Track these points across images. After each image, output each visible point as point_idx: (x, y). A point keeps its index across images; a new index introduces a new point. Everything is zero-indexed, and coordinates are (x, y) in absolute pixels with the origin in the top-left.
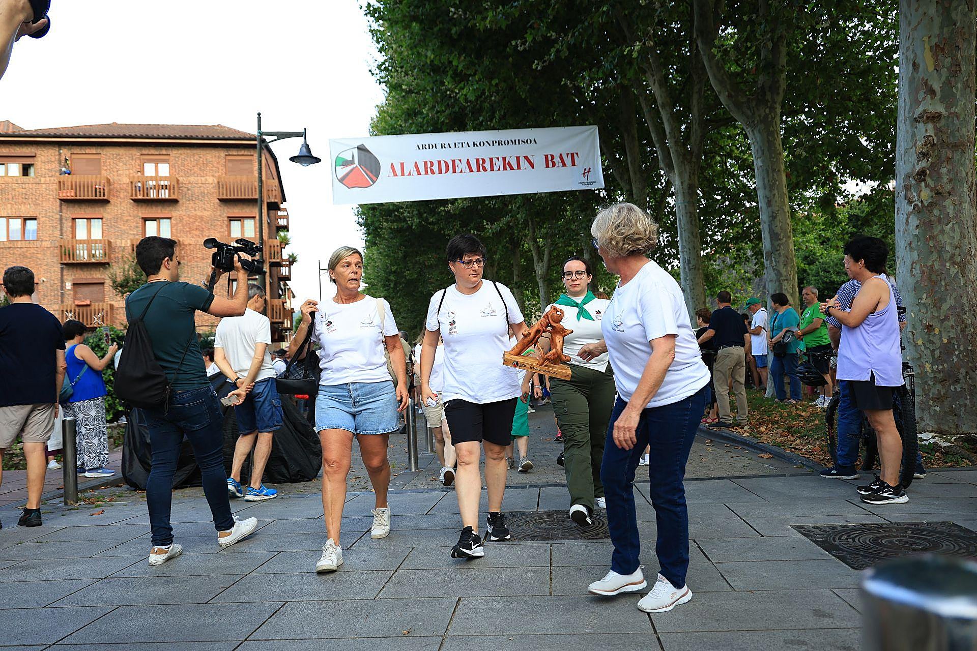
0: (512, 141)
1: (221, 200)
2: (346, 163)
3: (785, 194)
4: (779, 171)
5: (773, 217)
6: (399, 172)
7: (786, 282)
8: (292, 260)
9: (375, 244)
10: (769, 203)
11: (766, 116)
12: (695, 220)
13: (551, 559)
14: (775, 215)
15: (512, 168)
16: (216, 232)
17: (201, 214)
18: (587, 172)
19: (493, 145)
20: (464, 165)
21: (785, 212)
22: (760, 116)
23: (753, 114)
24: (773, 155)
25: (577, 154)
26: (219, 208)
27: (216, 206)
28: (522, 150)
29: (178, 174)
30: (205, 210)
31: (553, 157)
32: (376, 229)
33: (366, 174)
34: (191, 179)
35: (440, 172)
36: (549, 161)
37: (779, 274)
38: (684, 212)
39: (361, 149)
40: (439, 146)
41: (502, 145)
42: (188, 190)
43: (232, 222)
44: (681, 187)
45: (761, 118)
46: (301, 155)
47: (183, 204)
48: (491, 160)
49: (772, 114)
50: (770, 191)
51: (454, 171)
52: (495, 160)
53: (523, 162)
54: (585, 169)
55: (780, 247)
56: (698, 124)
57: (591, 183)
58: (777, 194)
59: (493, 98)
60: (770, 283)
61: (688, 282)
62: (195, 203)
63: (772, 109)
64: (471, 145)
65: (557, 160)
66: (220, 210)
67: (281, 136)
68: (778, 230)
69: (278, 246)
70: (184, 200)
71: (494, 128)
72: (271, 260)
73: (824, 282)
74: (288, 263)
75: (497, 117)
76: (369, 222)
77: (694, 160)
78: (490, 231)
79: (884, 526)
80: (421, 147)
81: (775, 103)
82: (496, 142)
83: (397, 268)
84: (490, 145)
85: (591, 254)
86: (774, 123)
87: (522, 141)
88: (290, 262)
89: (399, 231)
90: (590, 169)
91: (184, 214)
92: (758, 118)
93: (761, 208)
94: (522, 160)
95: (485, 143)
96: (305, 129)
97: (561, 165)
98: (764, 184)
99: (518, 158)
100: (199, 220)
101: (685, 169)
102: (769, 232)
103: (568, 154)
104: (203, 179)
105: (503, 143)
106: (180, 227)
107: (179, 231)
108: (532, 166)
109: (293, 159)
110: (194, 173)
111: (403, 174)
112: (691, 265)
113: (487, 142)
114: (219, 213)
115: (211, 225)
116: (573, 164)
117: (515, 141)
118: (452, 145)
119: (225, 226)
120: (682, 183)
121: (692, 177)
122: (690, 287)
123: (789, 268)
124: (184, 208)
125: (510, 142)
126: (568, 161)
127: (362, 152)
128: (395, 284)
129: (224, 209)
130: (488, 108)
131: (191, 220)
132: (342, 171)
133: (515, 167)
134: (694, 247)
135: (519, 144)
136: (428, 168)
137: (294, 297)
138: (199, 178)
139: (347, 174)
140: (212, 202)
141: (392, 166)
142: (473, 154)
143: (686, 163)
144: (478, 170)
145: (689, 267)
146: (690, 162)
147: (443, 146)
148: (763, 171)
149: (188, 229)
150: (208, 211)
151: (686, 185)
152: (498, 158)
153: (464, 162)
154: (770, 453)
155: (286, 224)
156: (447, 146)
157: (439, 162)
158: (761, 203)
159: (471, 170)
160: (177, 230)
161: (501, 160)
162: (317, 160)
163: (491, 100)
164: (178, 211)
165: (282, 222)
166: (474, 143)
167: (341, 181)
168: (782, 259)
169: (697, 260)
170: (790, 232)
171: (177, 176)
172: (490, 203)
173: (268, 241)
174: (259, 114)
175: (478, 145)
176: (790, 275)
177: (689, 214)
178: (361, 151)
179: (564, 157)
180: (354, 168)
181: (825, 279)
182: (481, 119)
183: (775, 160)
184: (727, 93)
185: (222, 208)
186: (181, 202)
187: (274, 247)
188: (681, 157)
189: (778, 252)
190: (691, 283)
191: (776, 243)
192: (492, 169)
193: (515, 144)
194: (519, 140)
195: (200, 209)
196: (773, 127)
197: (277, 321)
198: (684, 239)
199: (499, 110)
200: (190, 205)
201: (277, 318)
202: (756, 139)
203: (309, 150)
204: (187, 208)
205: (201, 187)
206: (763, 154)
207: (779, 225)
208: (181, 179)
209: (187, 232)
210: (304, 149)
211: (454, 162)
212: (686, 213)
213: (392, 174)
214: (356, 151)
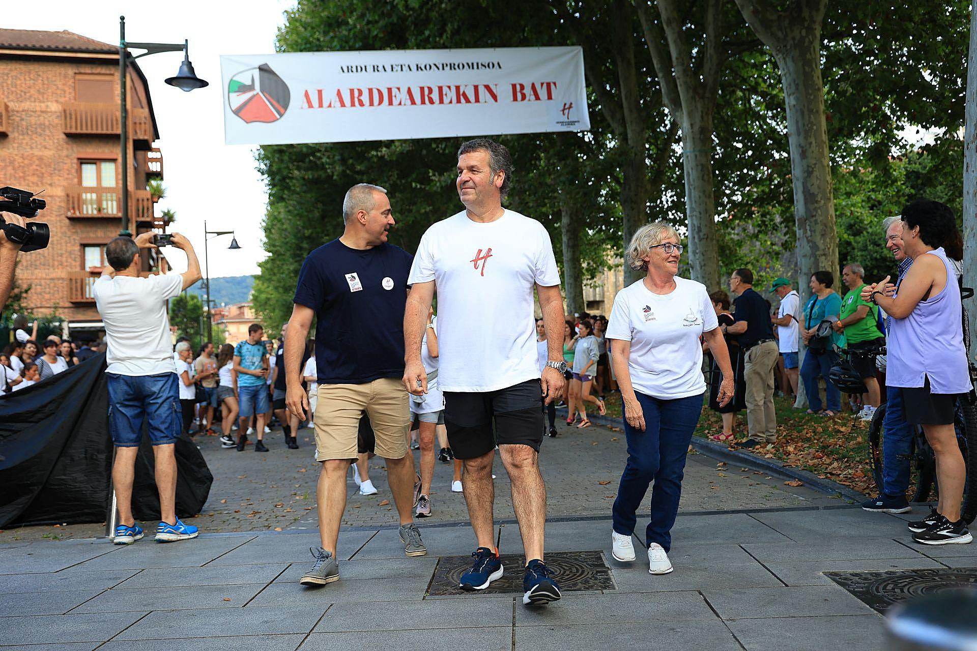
0: (468, 64)
1: (69, 136)
2: (243, 89)
3: (825, 143)
4: (817, 111)
5: (809, 172)
6: (315, 102)
7: (824, 257)
8: (168, 219)
9: (282, 199)
10: (804, 154)
11: (802, 39)
12: (708, 175)
13: (514, 617)
14: (811, 170)
15: (468, 101)
16: (60, 178)
17: (40, 153)
18: (567, 108)
19: (443, 69)
20: (404, 95)
21: (823, 166)
22: (794, 39)
23: (786, 36)
24: (810, 91)
25: (555, 84)
26: (65, 146)
27: (61, 142)
28: (481, 77)
29: (8, 97)
30: (46, 148)
31: (522, 87)
32: (284, 179)
33: (272, 105)
34: (26, 105)
35: (371, 104)
36: (518, 93)
37: (814, 247)
38: (694, 164)
39: (264, 70)
40: (370, 69)
41: (455, 69)
42: (22, 119)
43: (84, 167)
44: (690, 131)
45: (796, 42)
46: (180, 76)
47: (14, 139)
48: (440, 89)
49: (810, 37)
50: (806, 138)
51: (391, 103)
52: (445, 90)
53: (482, 91)
54: (565, 104)
55: (817, 212)
56: (714, 48)
57: (573, 123)
58: (814, 142)
59: (443, 6)
60: (803, 260)
61: (697, 256)
62: (31, 139)
63: (810, 30)
64: (414, 68)
65: (528, 91)
66: (67, 149)
67: (153, 49)
68: (814, 190)
69: (148, 199)
70: (16, 134)
71: (444, 47)
72: (138, 219)
73: (872, 259)
74: (161, 223)
75: (449, 32)
76: (274, 169)
77: (708, 95)
78: (438, 184)
79: (941, 572)
80: (345, 70)
81: (814, 22)
82: (447, 65)
84: (438, 69)
85: (571, 218)
86: (812, 49)
87: (482, 65)
88: (164, 221)
89: (315, 182)
90: (571, 104)
91: (16, 152)
92: (791, 42)
93: (794, 161)
94: (482, 90)
95: (432, 66)
96: (187, 40)
97: (533, 97)
98: (798, 128)
99: (476, 88)
100: (37, 162)
101: (696, 107)
102: (803, 192)
103: (542, 84)
104: (43, 105)
105: (456, 67)
106: (10, 170)
107: (8, 177)
108: (495, 97)
109: (169, 81)
110: (31, 96)
111: (321, 105)
112: (701, 234)
113: (435, 65)
114: (65, 153)
115: (55, 169)
116: (550, 97)
117: (473, 64)
118: (388, 68)
119: (73, 171)
120: (692, 125)
121: (705, 119)
122: (700, 263)
123: (828, 240)
124: (15, 145)
125: (465, 65)
126: (543, 93)
127: (266, 75)
129: (72, 148)
130: (436, 18)
131: (26, 162)
132: (238, 100)
133: (472, 99)
134: (706, 210)
135: (478, 68)
136: (356, 98)
137: (170, 269)
138: (37, 104)
139: (244, 105)
140: (56, 137)
141: (307, 95)
142: (416, 81)
143: (697, 99)
144: (423, 102)
145: (699, 236)
146: (703, 98)
147: (375, 69)
148: (797, 111)
149: (21, 174)
150: (50, 150)
151: (697, 128)
152: (449, 87)
153: (404, 91)
154: (799, 480)
155: (159, 170)
156: (381, 68)
157: (371, 90)
158: (794, 153)
159: (413, 103)
160: (5, 174)
161: (453, 89)
162: (203, 84)
163: (440, 9)
164: (9, 149)
165: (154, 167)
166: (417, 65)
167: (237, 112)
168: (819, 227)
169: (710, 227)
170: (830, 193)
171: (6, 100)
172: (438, 147)
173: (135, 193)
174: (122, 18)
175: (423, 68)
176: (829, 249)
177: (700, 168)
178: (262, 73)
179: (538, 87)
180: (254, 96)
181: (875, 255)
182: (427, 33)
183: (812, 97)
184: (752, 7)
185: (69, 147)
186: (11, 136)
187: (143, 200)
188: (691, 91)
189: (814, 218)
190: (702, 257)
191: (812, 207)
192: (441, 101)
193: (473, 68)
194: (478, 64)
195: (39, 147)
196: (811, 54)
198: (693, 200)
199: (451, 22)
200: (25, 141)
202: (789, 70)
203: (192, 70)
204: (20, 144)
205: (39, 116)
206: (797, 89)
207: (817, 183)
208: (11, 105)
209: (20, 177)
210: (185, 69)
211: (390, 90)
212: (697, 165)
213: (306, 105)
214: (257, 73)
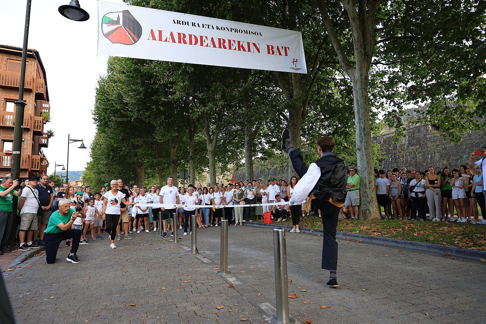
0: (244, 31)
1: (1, 87)
6: (157, 37)
8: (50, 134)
9: (104, 131)
15: (244, 50)
18: (295, 61)
19: (231, 31)
20: (209, 41)
25: (288, 48)
28: (252, 39)
31: (272, 47)
33: (129, 34)
35: (191, 43)
36: (270, 50)
39: (126, 13)
40: (190, 24)
41: (237, 32)
43: (8, 104)
44: (360, 78)
51: (202, 45)
52: (232, 42)
53: (252, 47)
54: (294, 59)
57: (298, 69)
64: (215, 28)
65: (275, 50)
69: (41, 121)
72: (34, 130)
74: (46, 136)
80: (176, 22)
82: (233, 30)
83: (117, 146)
84: (229, 31)
87: (252, 32)
88: (48, 135)
90: (297, 60)
94: (251, 45)
95: (225, 28)
97: (278, 53)
99: (249, 44)
103: (282, 47)
108: (258, 51)
111: (160, 39)
113: (227, 28)
116: (286, 55)
117: (247, 31)
118: (201, 25)
119: (2, 104)
120: (361, 75)
125: (243, 31)
126: (283, 52)
127: (127, 16)
128: (113, 157)
132: (108, 29)
133: (247, 49)
135: (250, 34)
136: (182, 38)
139: (112, 31)
141: (152, 32)
142: (217, 35)
144: (220, 47)
147: (193, 24)
152: (234, 41)
153: (209, 39)
155: (47, 112)
156: (196, 25)
157: (190, 36)
159: (214, 46)
161: (237, 43)
166: (217, 27)
167: (107, 35)
173: (34, 118)
175: (220, 29)
179: (280, 48)
180: (119, 28)
185: (1, 93)
187: (38, 122)
192: (230, 48)
193: (247, 33)
194: (249, 31)
197: (35, 169)
198: (361, 114)
201: (35, 168)
212: (363, 96)
213: (151, 38)
214: (121, 15)
